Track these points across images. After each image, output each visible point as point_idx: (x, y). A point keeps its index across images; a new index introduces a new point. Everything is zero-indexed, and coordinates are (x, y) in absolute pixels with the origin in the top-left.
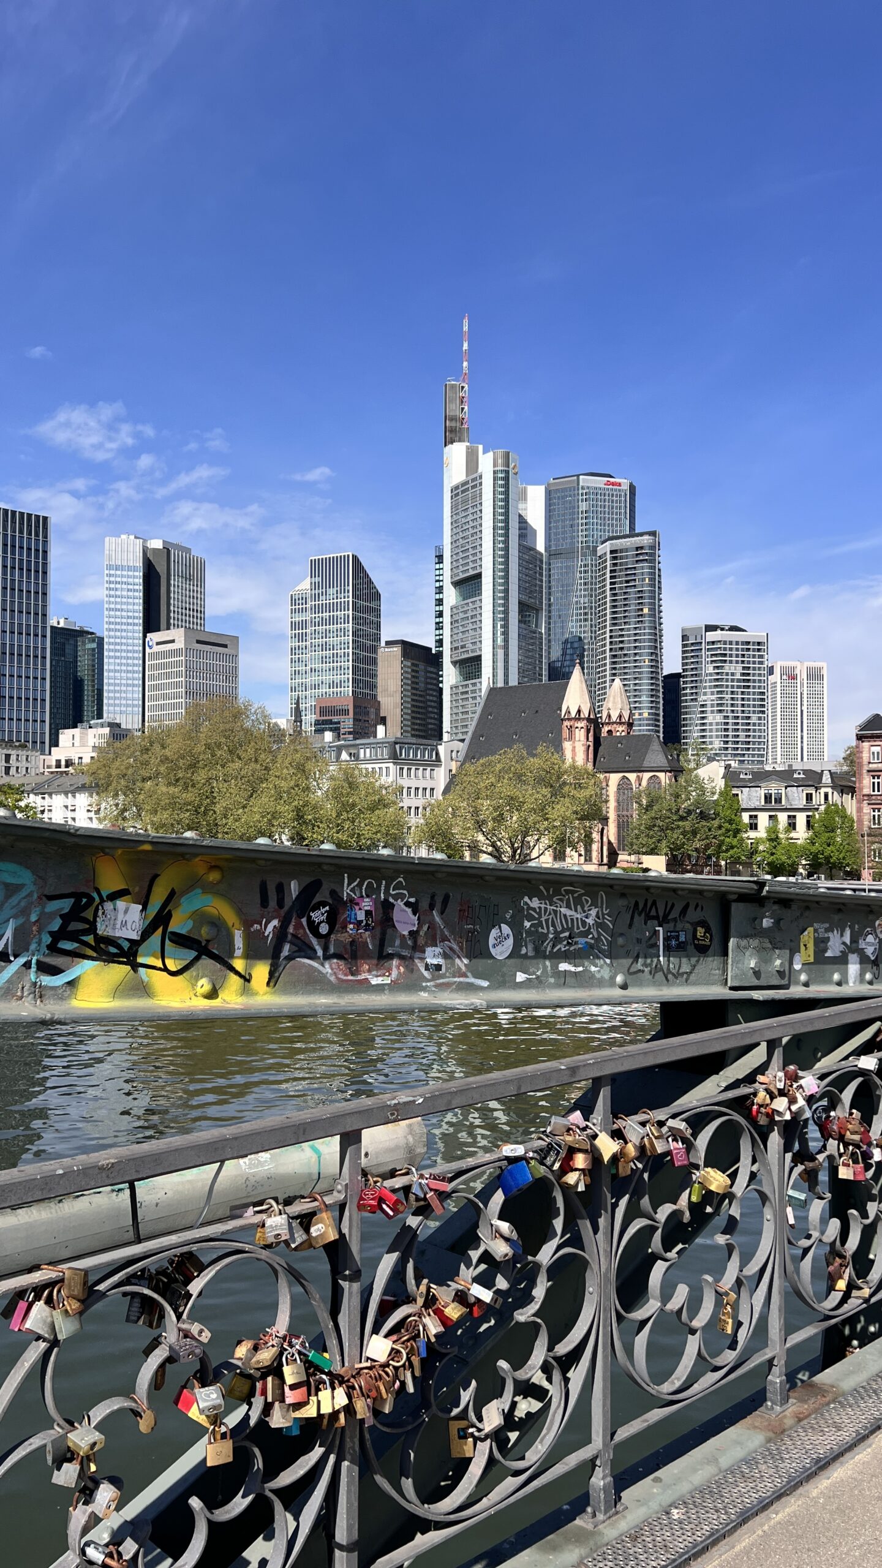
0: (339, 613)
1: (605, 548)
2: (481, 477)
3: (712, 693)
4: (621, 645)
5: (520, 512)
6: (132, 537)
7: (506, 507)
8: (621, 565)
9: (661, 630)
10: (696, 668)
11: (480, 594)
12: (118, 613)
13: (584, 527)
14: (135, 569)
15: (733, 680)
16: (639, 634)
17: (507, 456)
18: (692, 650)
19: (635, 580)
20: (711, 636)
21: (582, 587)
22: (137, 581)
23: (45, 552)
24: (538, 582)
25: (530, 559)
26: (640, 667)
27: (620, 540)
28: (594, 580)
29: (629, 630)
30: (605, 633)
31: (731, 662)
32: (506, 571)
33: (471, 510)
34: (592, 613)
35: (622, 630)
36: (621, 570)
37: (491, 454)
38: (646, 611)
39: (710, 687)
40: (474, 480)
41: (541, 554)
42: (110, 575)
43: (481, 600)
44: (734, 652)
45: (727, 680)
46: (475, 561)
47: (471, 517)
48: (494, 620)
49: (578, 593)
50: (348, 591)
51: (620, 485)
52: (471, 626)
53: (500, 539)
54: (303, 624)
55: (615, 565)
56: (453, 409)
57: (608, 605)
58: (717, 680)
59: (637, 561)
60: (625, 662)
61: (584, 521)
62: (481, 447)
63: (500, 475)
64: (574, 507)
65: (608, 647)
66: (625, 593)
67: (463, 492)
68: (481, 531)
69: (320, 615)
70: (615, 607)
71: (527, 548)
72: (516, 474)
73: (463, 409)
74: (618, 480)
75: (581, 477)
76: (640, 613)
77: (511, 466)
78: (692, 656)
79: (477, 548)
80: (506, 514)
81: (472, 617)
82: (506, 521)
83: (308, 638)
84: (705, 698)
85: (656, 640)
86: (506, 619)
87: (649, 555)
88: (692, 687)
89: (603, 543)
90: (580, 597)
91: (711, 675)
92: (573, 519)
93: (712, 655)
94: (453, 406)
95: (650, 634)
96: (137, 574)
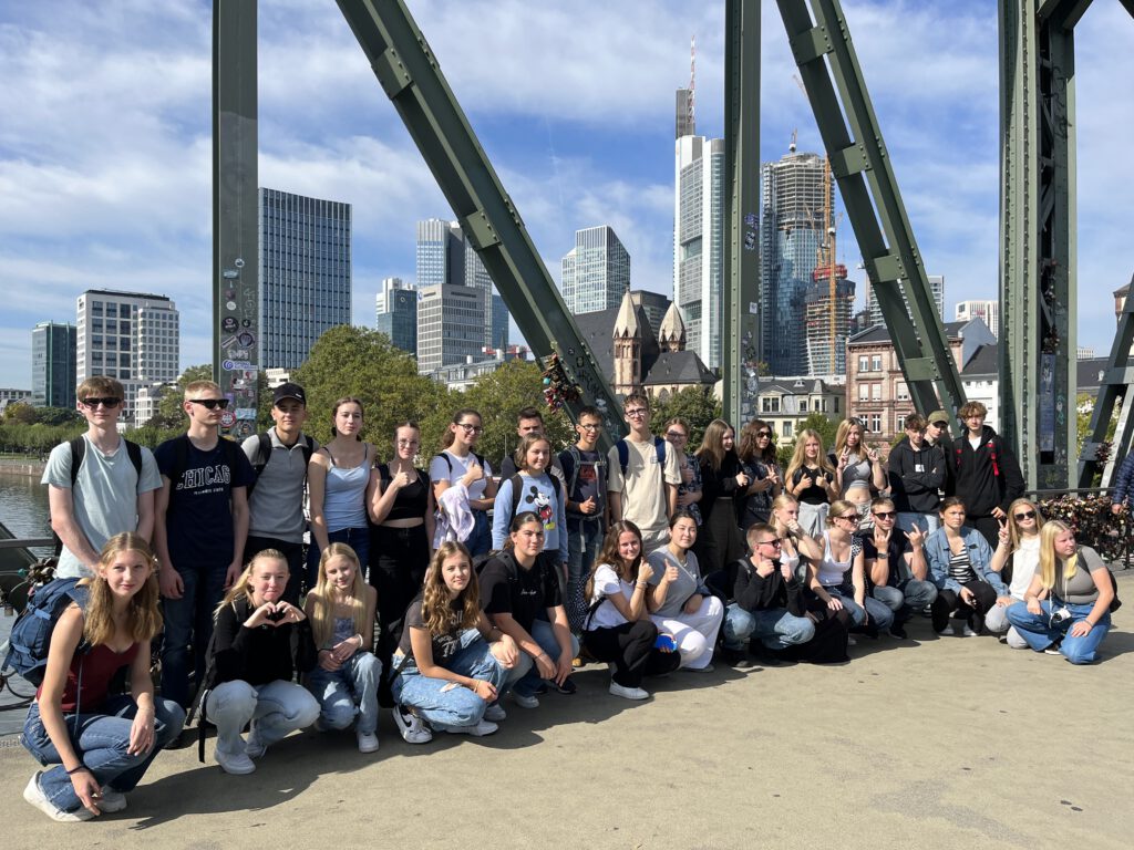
0: (597, 272)
2: (702, 161)
7: (722, 183)
11: (701, 252)
12: (427, 277)
14: (438, 244)
22: (440, 252)
32: (721, 233)
33: (694, 188)
37: (710, 142)
40: (697, 164)
43: (702, 257)
46: (697, 227)
47: (695, 193)
48: (711, 272)
50: (604, 255)
53: (716, 208)
54: (572, 282)
56: (683, 110)
62: (704, 138)
63: (716, 159)
67: (689, 173)
68: (701, 204)
69: (584, 274)
73: (690, 109)
79: (699, 217)
80: (722, 189)
81: (695, 271)
82: (722, 194)
83: (575, 291)
86: (721, 271)
96: (440, 247)
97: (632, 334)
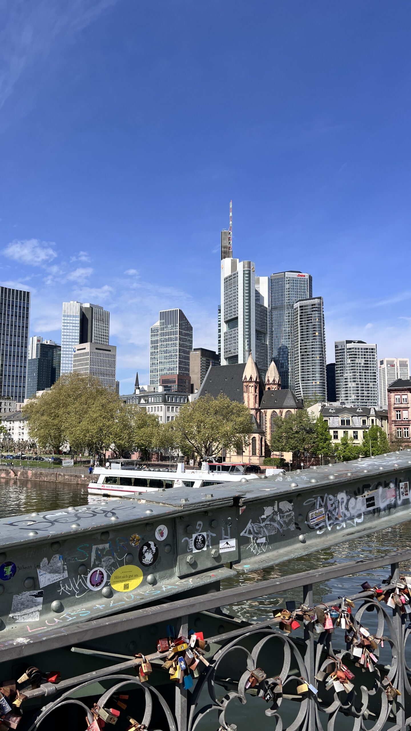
0: (173, 336)
1: (297, 305)
2: (237, 273)
3: (350, 373)
4: (306, 350)
5: (256, 289)
6: (75, 302)
7: (249, 286)
8: (305, 312)
9: (325, 343)
10: (342, 361)
11: (237, 327)
12: (68, 337)
13: (288, 296)
14: (76, 317)
15: (360, 367)
16: (314, 345)
17: (249, 264)
18: (340, 352)
19: (311, 320)
20: (349, 346)
21: (287, 323)
22: (77, 322)
23: (28, 308)
24: (265, 321)
25: (261, 310)
26: (315, 360)
27: (304, 301)
28: (293, 320)
29: (309, 343)
30: (298, 344)
31: (359, 358)
32: (249, 316)
33: (233, 288)
34: (292, 334)
35: (306, 343)
36: (305, 315)
37: (242, 263)
38: (317, 334)
39: (349, 370)
40: (234, 274)
41: (267, 308)
42: (64, 320)
43: (238, 329)
44: (360, 353)
45: (357, 367)
46: (235, 312)
47: (233, 291)
48: (244, 338)
49: (285, 326)
50: (177, 326)
51: (304, 276)
52: (233, 341)
53: (246, 301)
54: (156, 342)
55: (302, 313)
56: (225, 243)
57: (299, 331)
58: (352, 366)
59: (312, 311)
60: (308, 358)
61: (288, 293)
62: (238, 260)
63: (246, 272)
64: (283, 287)
65: (299, 351)
66: (307, 326)
67: (230, 280)
68: (238, 298)
69: (164, 337)
70: (302, 332)
71: (259, 306)
72: (254, 271)
73: (230, 243)
74: (303, 274)
75: (286, 273)
76: (314, 335)
77: (252, 268)
78: (340, 355)
79: (236, 306)
80: (249, 290)
81: (234, 337)
82: (249, 293)
83: (159, 347)
84: (347, 375)
85: (322, 348)
86: (249, 338)
87: (318, 308)
88: (341, 370)
89: (296, 303)
90: (286, 328)
91: (349, 364)
92: (283, 292)
93: (350, 354)
94: (225, 242)
95: (319, 345)
96: (77, 319)
97: (254, 379)
